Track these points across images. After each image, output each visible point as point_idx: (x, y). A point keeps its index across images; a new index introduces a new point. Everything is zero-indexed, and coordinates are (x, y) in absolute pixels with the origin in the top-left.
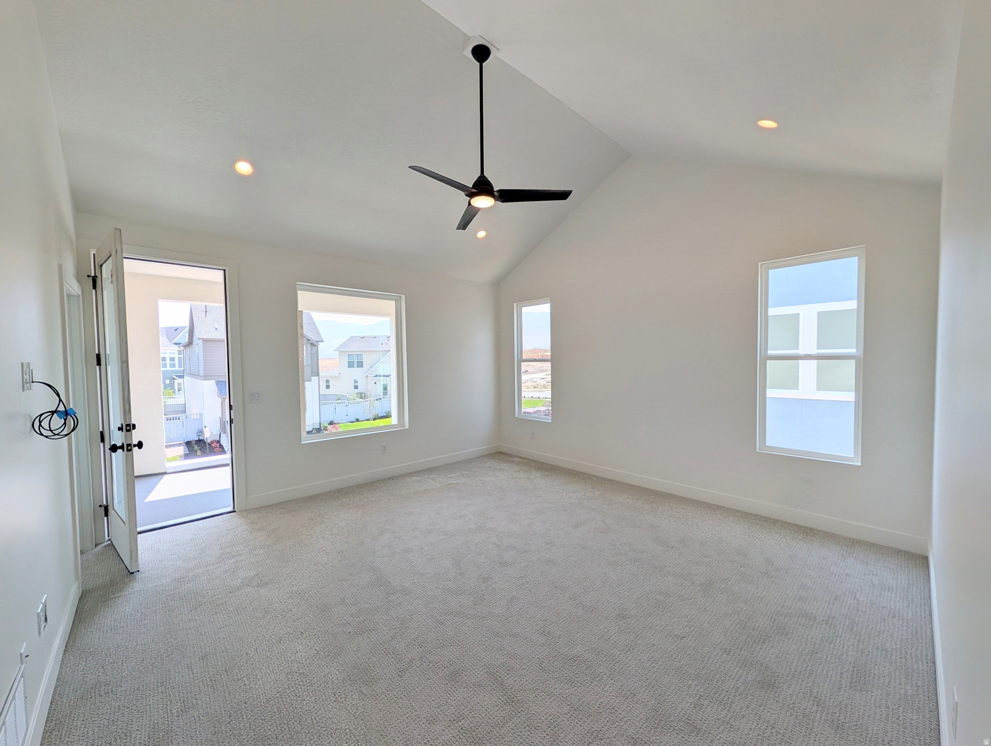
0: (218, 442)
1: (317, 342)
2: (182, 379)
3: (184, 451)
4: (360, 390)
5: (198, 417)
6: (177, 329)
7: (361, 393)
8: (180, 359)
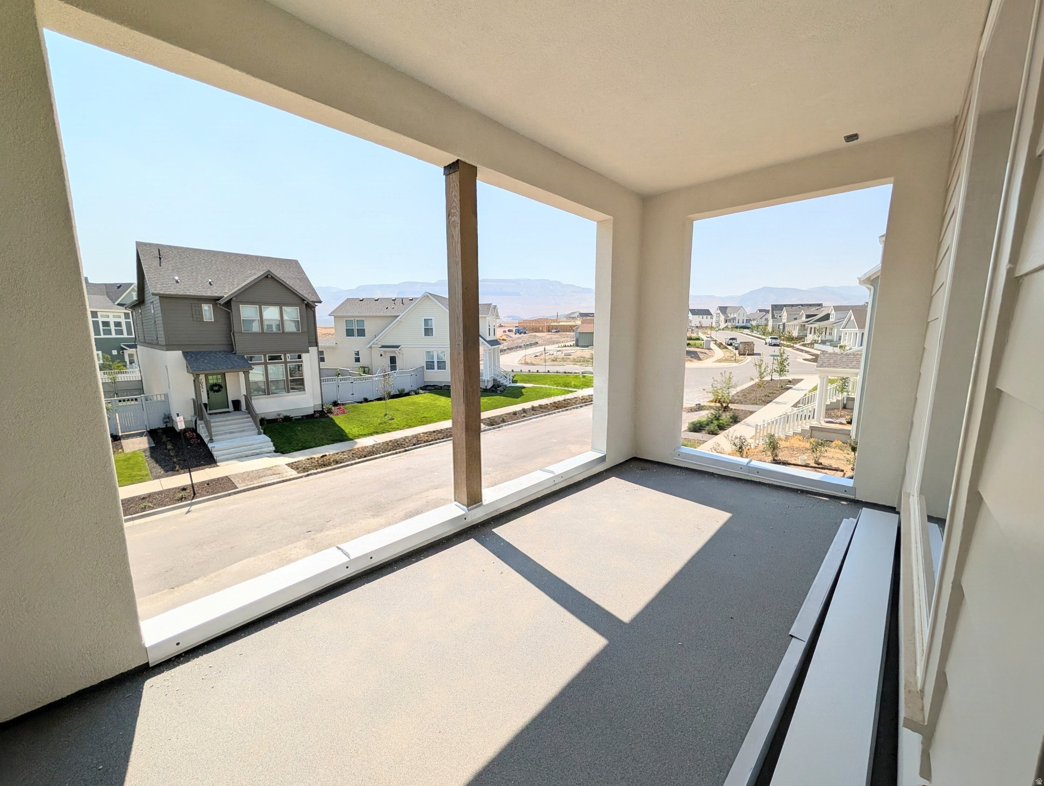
0: (194, 430)
1: (314, 302)
2: (135, 349)
3: (149, 443)
4: (363, 362)
5: (163, 399)
6: (121, 286)
7: (364, 368)
8: (128, 324)
